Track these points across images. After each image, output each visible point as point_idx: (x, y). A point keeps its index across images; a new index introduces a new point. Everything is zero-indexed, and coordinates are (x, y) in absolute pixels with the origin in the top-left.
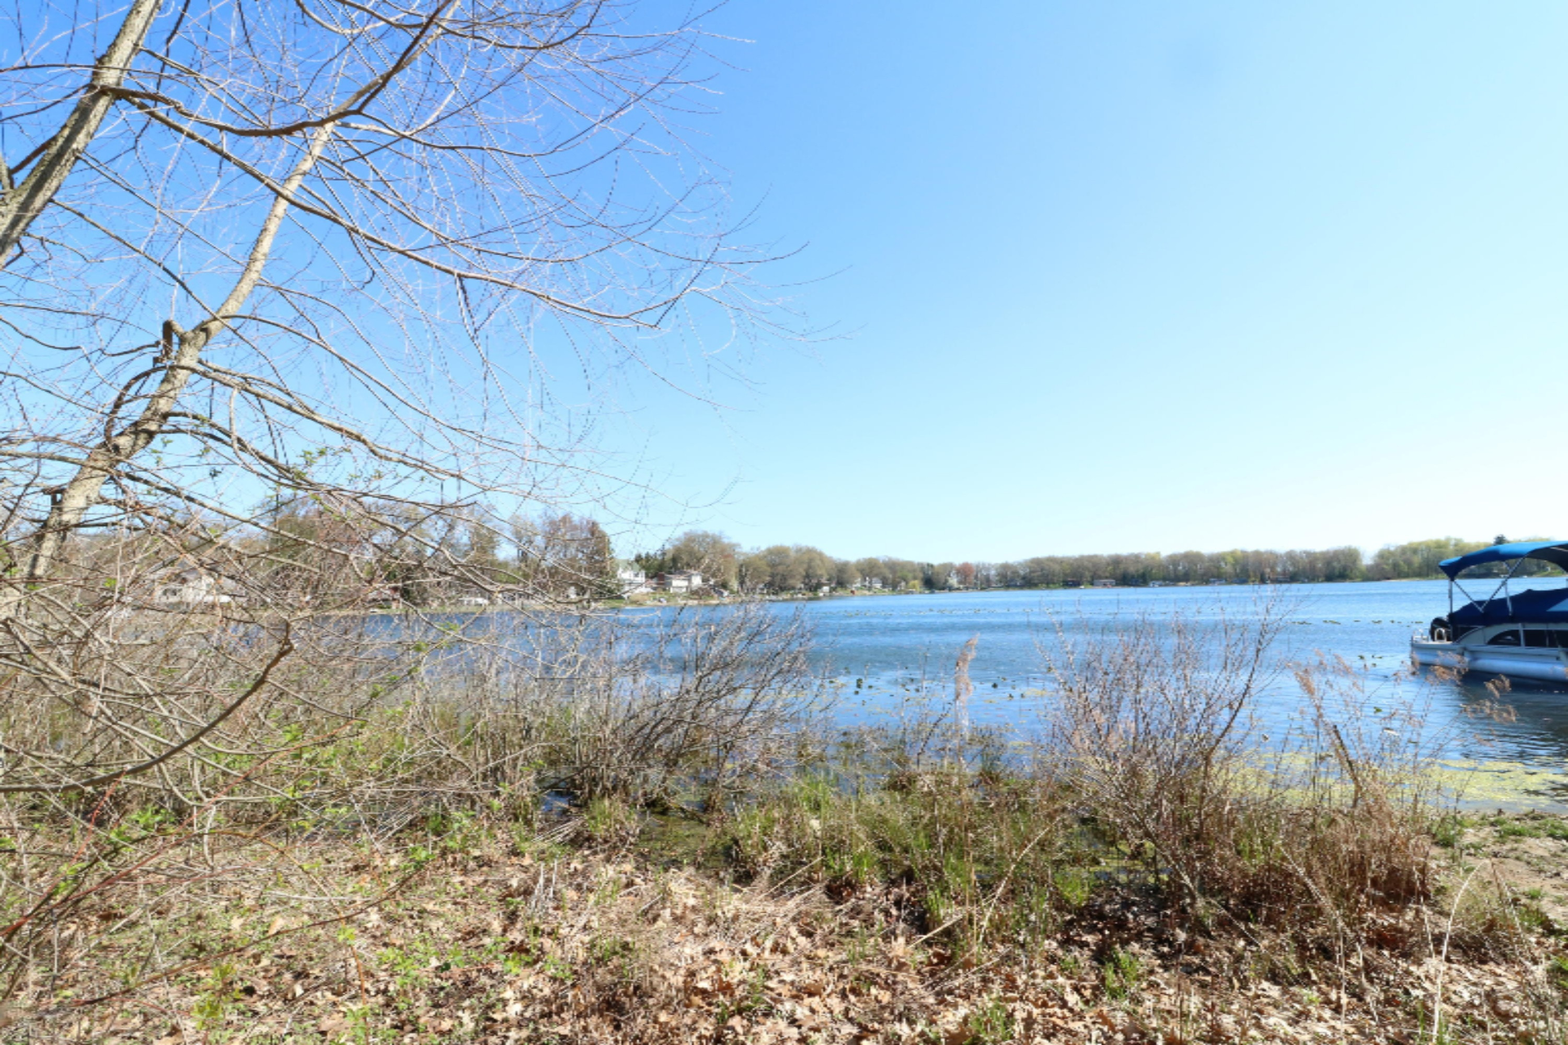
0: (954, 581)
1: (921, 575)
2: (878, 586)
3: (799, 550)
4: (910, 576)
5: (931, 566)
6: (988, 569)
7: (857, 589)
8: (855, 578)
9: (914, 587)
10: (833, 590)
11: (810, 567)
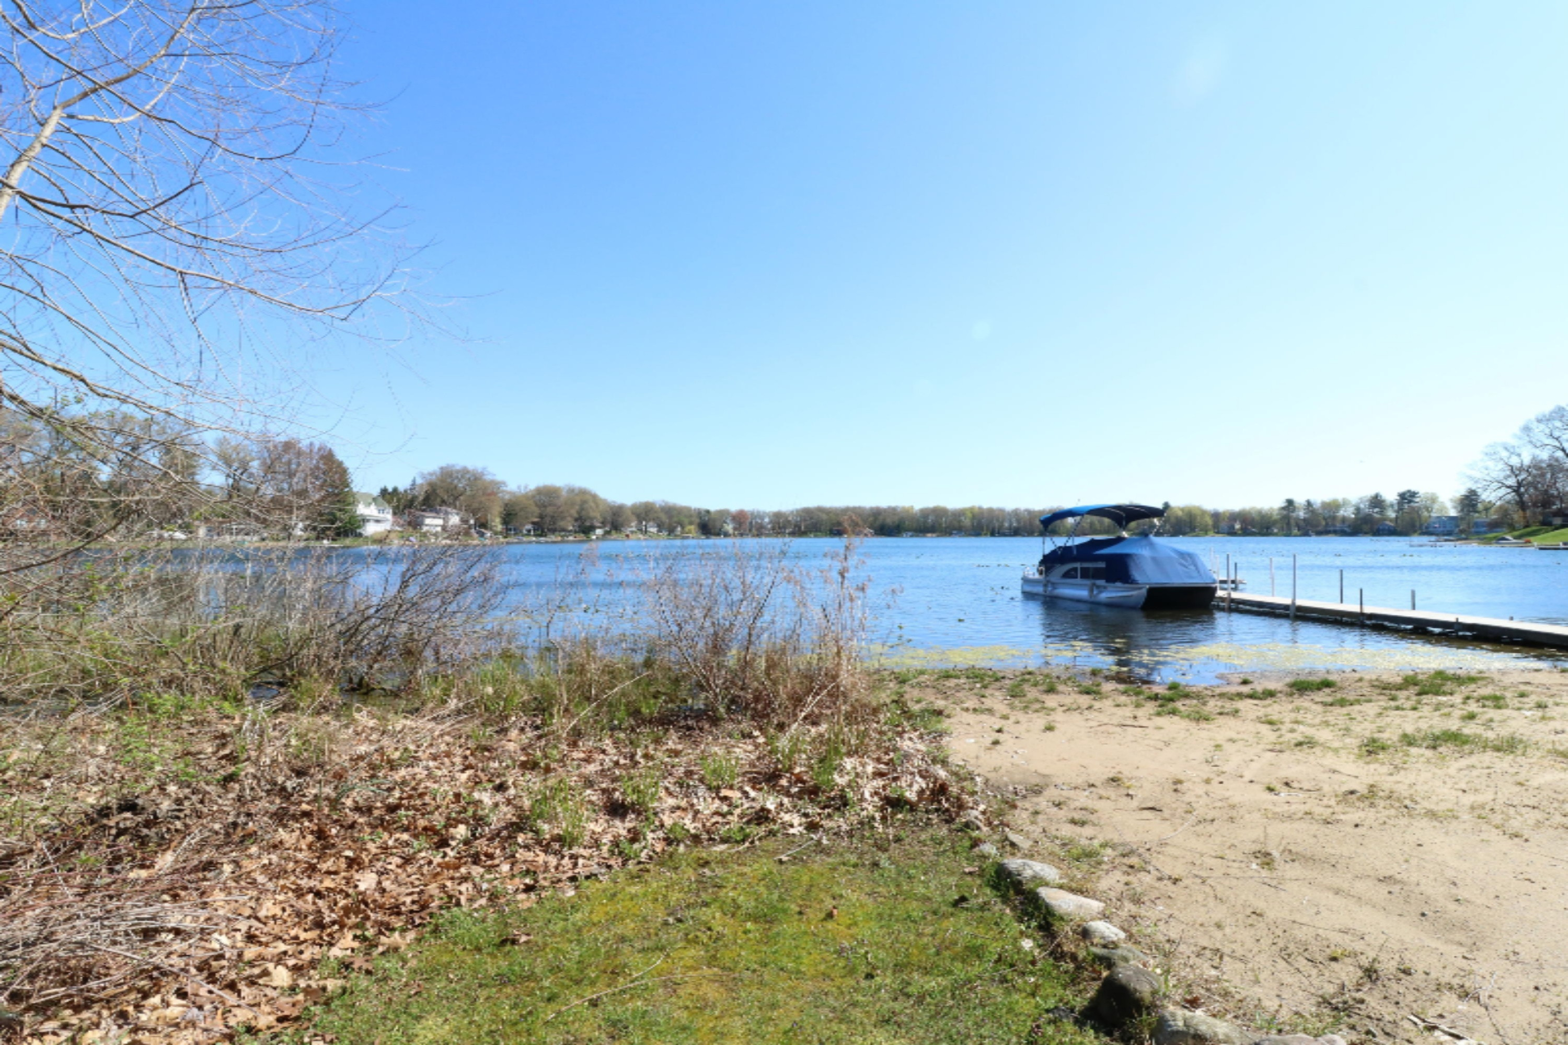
0: (729, 528)
1: (697, 521)
2: (654, 530)
3: (571, 491)
4: (686, 521)
5: (708, 512)
6: (762, 518)
7: (632, 532)
8: (630, 521)
9: (690, 532)
10: (607, 533)
11: (582, 509)
